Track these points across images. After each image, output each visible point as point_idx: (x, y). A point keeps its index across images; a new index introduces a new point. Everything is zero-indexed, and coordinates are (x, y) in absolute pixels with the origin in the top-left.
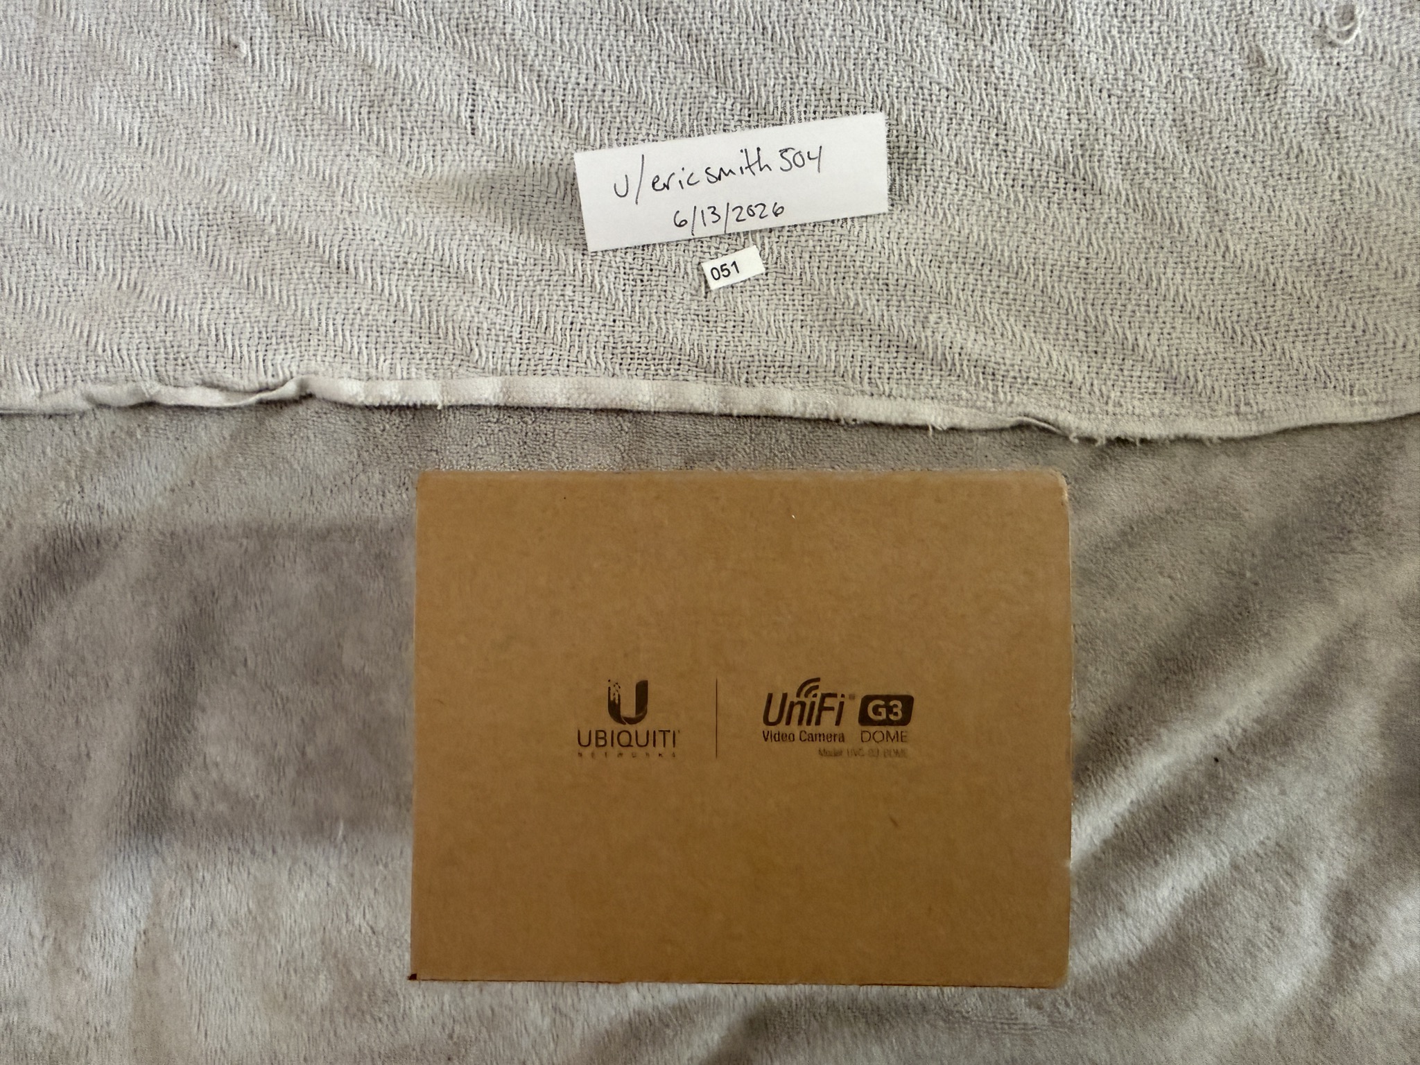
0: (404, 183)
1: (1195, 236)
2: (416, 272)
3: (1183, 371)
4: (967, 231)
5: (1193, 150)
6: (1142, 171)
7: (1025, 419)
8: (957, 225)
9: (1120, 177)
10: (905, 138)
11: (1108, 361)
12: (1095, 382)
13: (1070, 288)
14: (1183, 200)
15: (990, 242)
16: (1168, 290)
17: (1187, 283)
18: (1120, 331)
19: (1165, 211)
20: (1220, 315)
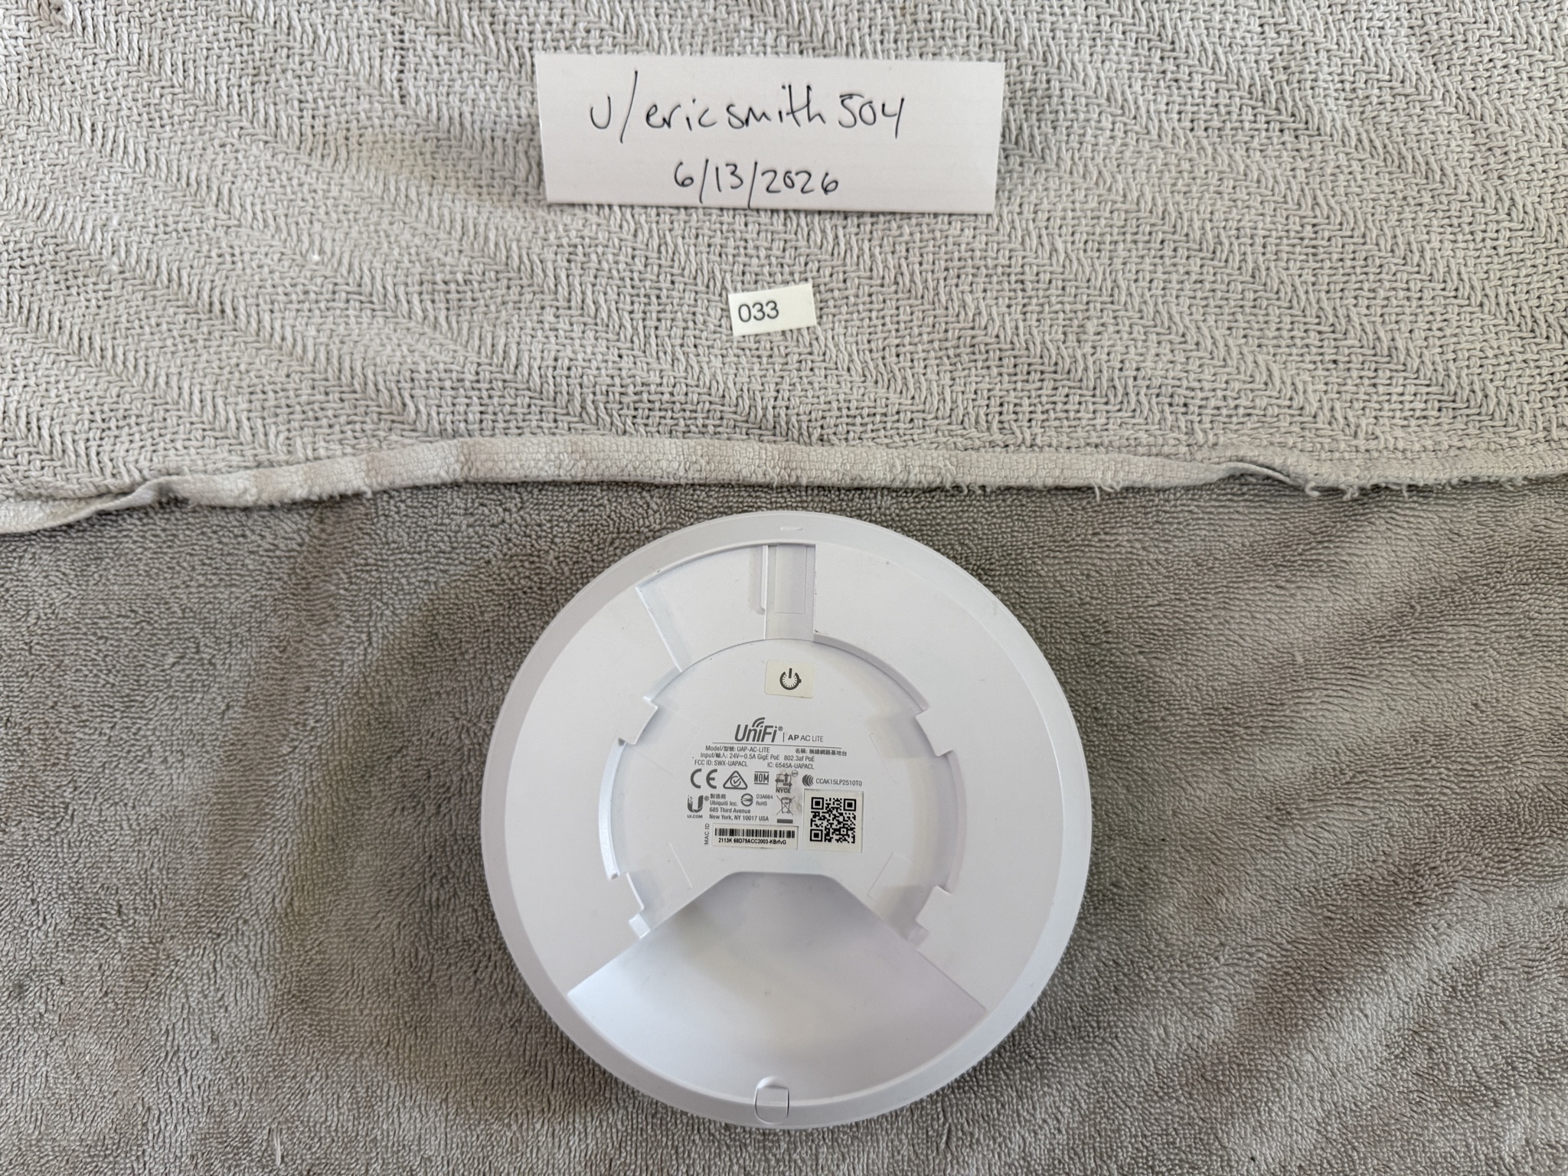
0: (308, 179)
1: (1466, 184)
2: (322, 305)
3: (1465, 381)
4: (1136, 194)
5: (1443, 67)
6: (1375, 100)
7: (1240, 465)
8: (1121, 185)
9: (1346, 111)
10: (1030, 69)
11: (1355, 374)
12: (1337, 405)
13: (1294, 271)
14: (1441, 137)
15: (1171, 208)
16: (1435, 265)
17: (1460, 254)
18: (1369, 328)
19: (1417, 153)
20: (1512, 299)
